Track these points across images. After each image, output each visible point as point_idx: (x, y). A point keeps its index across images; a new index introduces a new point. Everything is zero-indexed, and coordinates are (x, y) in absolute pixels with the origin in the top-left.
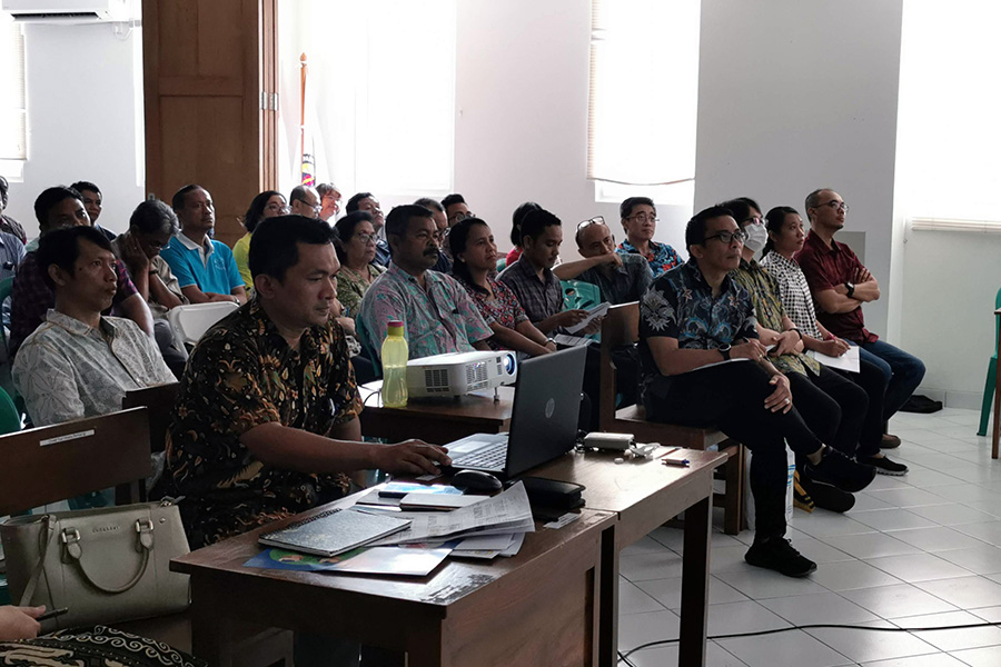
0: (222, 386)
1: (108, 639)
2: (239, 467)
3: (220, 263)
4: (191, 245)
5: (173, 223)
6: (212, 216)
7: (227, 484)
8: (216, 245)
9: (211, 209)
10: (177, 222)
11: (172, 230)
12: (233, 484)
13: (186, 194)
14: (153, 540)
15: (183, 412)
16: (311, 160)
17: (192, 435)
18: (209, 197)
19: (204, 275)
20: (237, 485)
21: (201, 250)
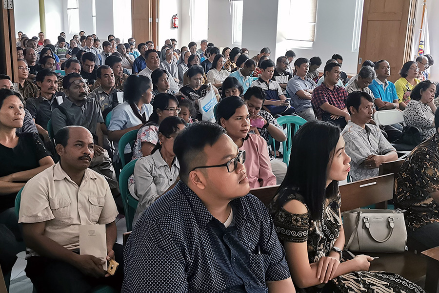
0: (424, 173)
1: (401, 281)
2: (424, 199)
3: (390, 90)
4: (380, 83)
5: (373, 75)
6: (389, 72)
7: (418, 204)
8: (389, 83)
9: (389, 69)
10: (375, 74)
11: (373, 77)
12: (421, 205)
13: (379, 63)
14: (394, 226)
15: (404, 175)
16: (423, 43)
17: (407, 184)
18: (389, 65)
19: (383, 94)
20: (422, 205)
21: (384, 85)
